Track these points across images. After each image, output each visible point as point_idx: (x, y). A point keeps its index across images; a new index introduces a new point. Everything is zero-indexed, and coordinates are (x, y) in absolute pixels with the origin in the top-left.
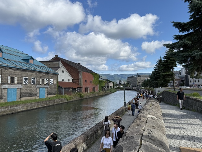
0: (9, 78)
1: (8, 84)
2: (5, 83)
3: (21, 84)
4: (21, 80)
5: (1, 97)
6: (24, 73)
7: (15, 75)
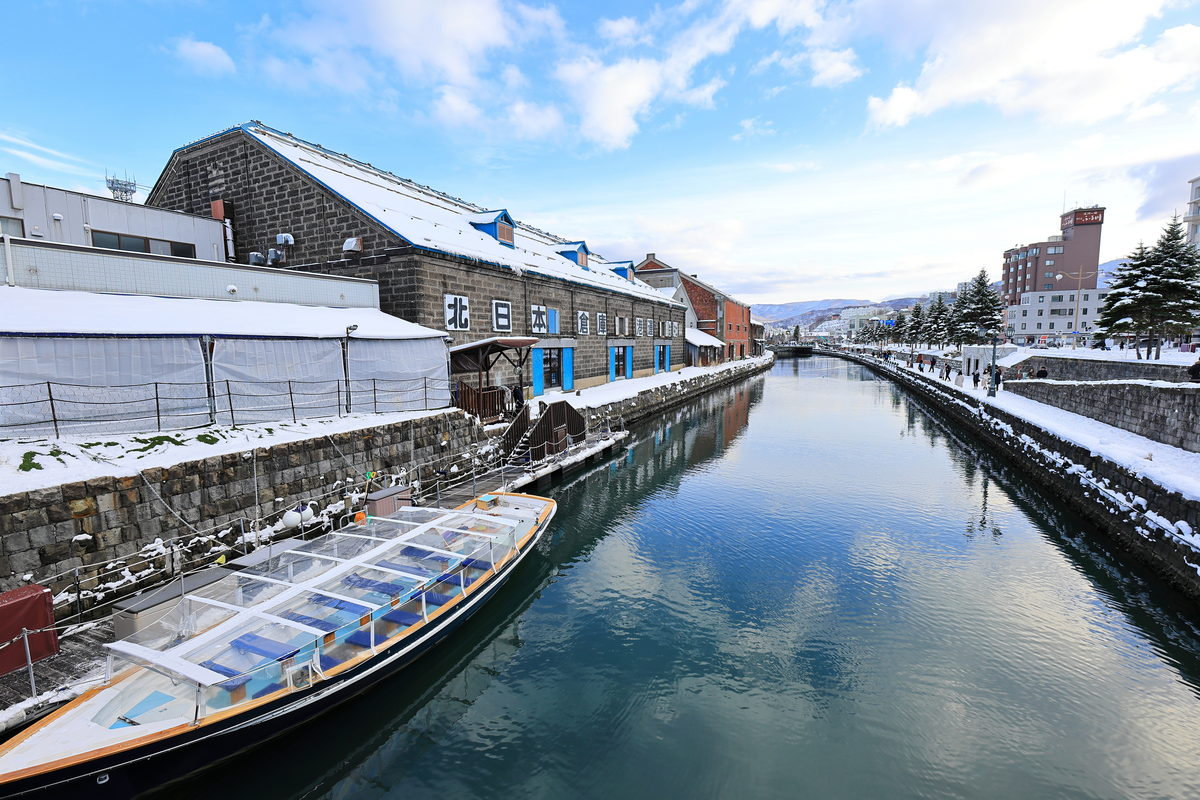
0: (617, 319)
1: (617, 338)
2: (612, 335)
3: (633, 335)
4: (633, 327)
5: (607, 368)
6: (636, 306)
7: (624, 313)
